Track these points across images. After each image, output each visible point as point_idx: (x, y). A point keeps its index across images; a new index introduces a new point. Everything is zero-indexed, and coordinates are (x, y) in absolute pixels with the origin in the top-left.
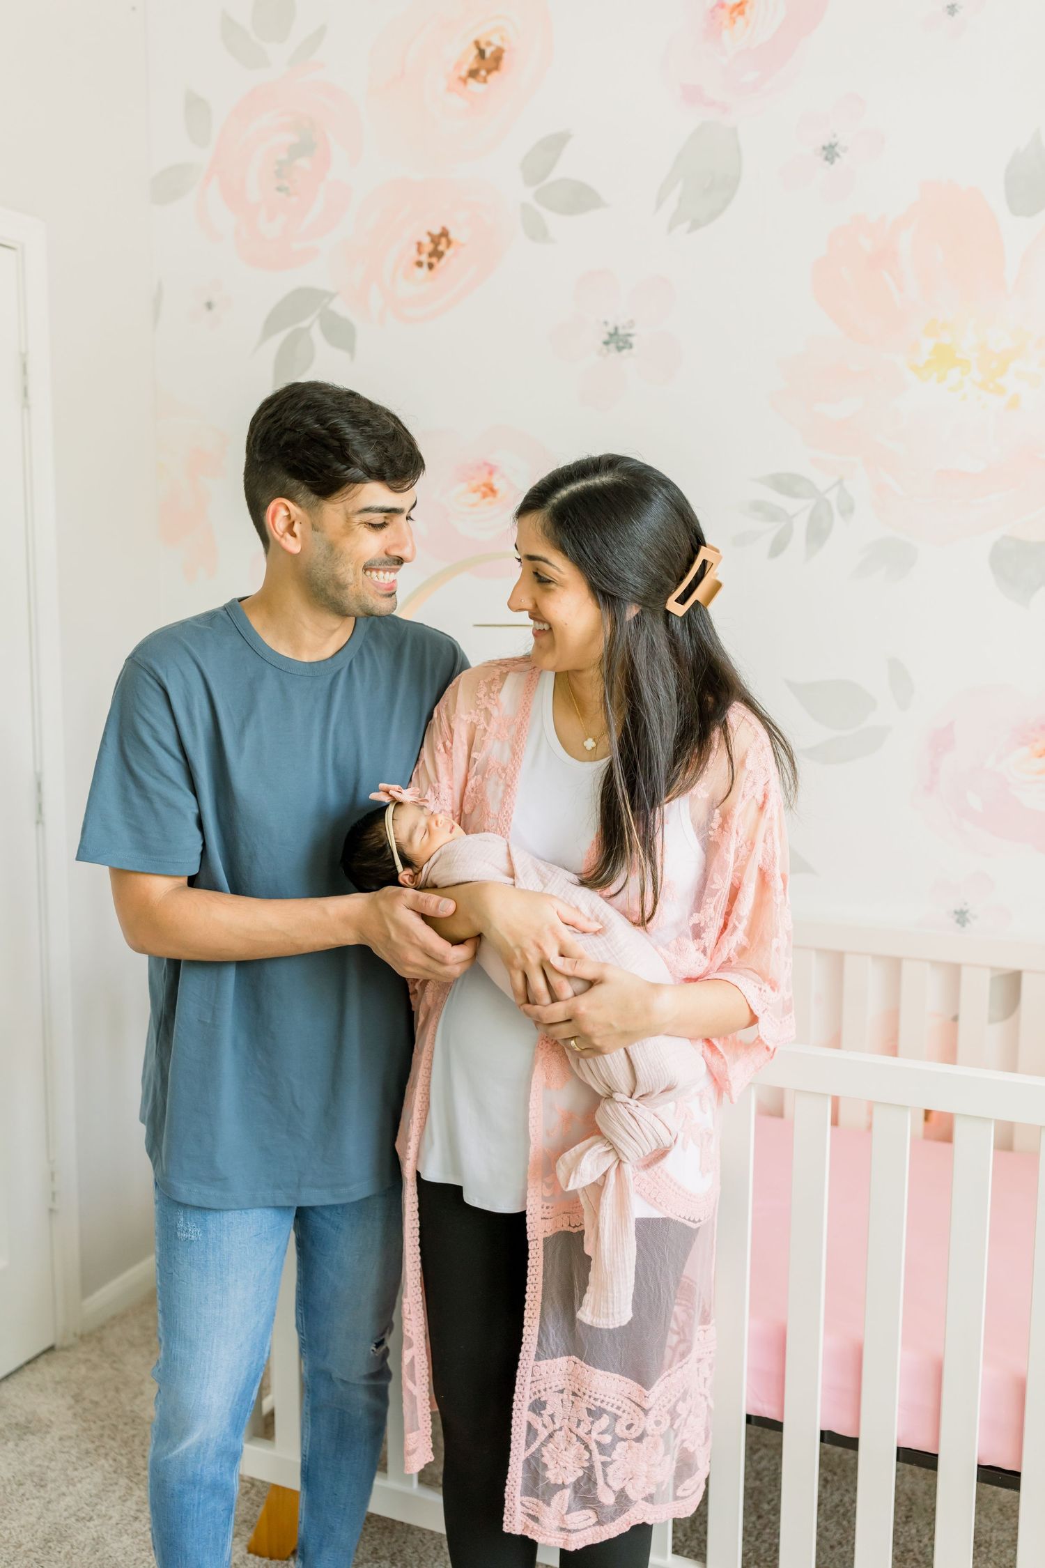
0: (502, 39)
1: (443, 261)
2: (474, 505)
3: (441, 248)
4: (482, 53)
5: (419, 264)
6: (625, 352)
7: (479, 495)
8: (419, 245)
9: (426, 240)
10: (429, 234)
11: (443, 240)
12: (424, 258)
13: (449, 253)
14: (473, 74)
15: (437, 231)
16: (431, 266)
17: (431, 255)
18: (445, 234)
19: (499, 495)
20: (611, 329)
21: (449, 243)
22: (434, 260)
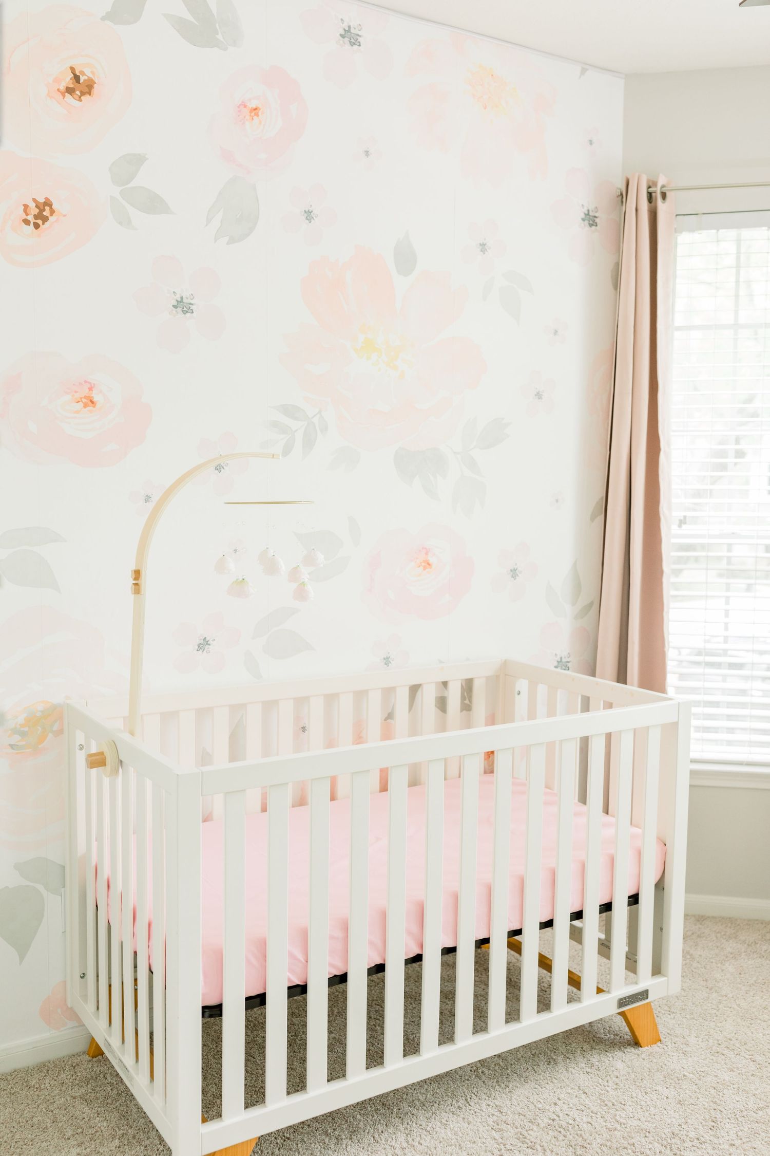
0: (93, 73)
1: (47, 224)
2: (77, 412)
3: (46, 213)
4: (77, 78)
5: (27, 222)
6: (188, 315)
7: (81, 404)
8: (26, 207)
9: (32, 205)
10: (34, 200)
11: (47, 208)
12: (31, 218)
13: (52, 219)
14: (70, 91)
15: (42, 200)
16: (37, 226)
17: (36, 217)
18: (48, 203)
19: (98, 406)
20: (178, 297)
21: (52, 212)
22: (40, 222)
